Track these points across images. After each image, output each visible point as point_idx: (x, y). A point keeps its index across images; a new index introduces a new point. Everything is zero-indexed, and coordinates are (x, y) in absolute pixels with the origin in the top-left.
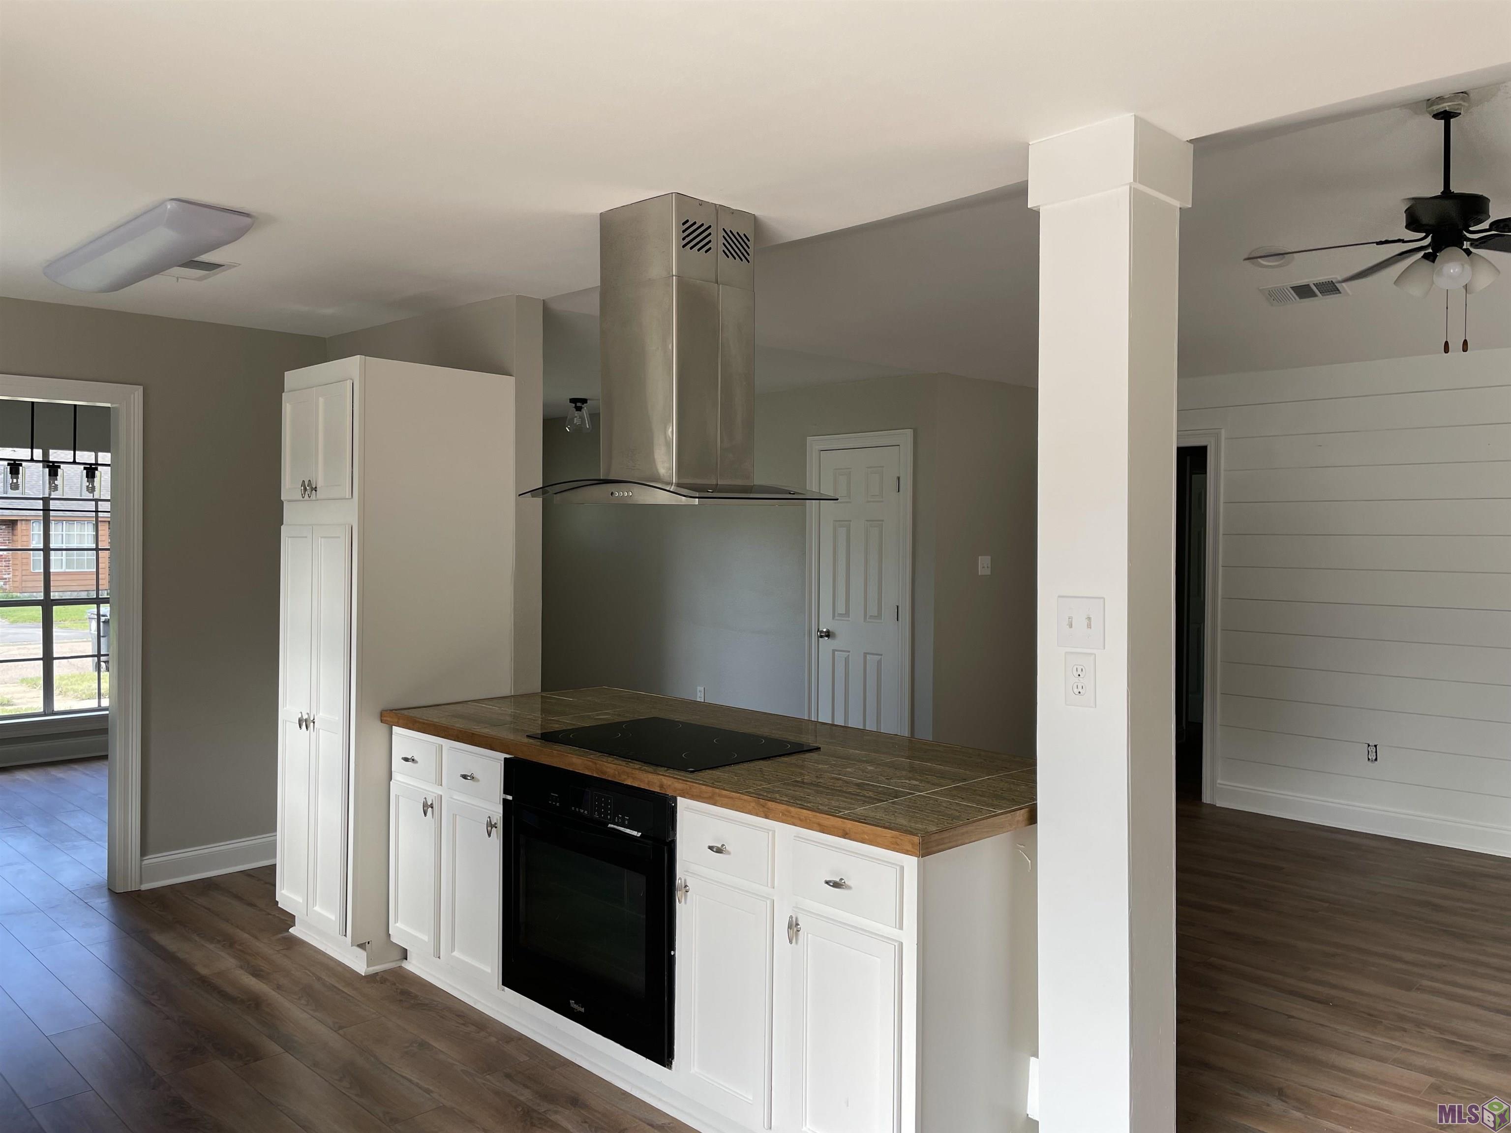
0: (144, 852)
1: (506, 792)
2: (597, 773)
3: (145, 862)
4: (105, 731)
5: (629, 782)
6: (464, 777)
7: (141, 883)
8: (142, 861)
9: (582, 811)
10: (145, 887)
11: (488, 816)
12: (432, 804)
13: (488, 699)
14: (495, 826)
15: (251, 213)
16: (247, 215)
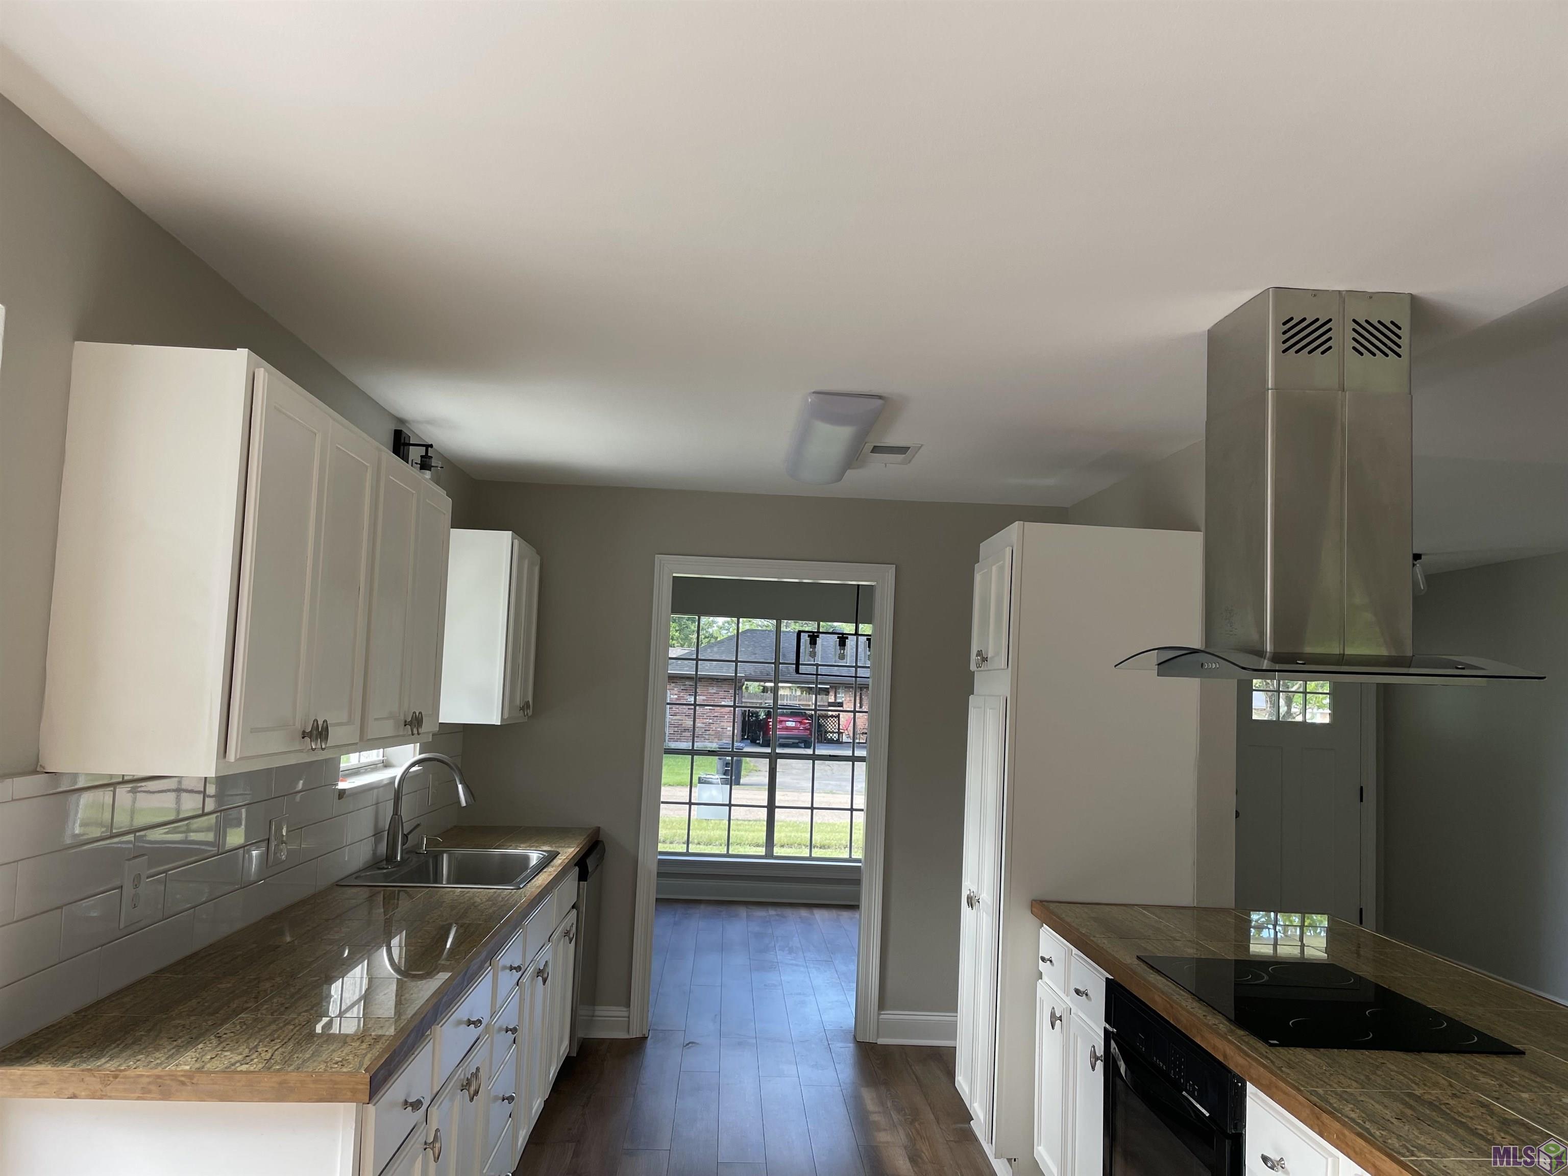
0: (882, 1006)
1: (1107, 1020)
2: (1173, 1020)
3: (882, 1016)
4: (858, 882)
5: (1198, 1040)
6: (1077, 992)
7: (878, 1037)
8: (879, 1014)
9: (1161, 1065)
10: (881, 1041)
11: (1092, 1045)
12: (1061, 1016)
13: (1160, 906)
14: (1097, 1059)
15: (882, 395)
16: (880, 397)
